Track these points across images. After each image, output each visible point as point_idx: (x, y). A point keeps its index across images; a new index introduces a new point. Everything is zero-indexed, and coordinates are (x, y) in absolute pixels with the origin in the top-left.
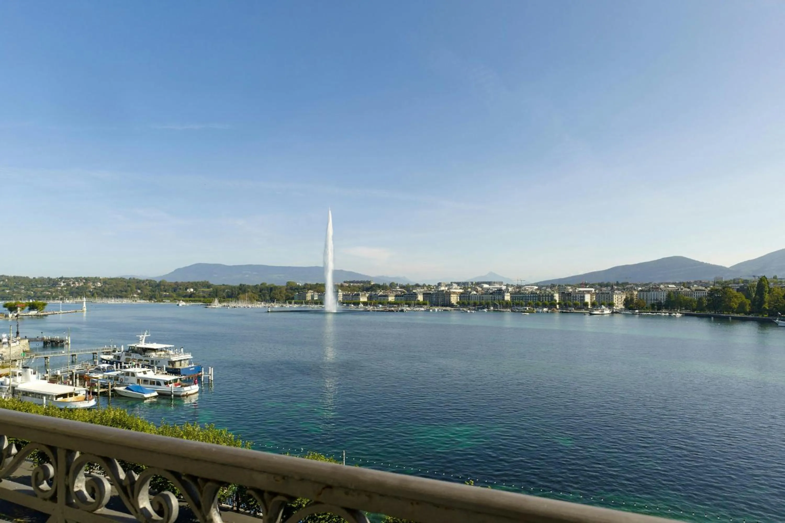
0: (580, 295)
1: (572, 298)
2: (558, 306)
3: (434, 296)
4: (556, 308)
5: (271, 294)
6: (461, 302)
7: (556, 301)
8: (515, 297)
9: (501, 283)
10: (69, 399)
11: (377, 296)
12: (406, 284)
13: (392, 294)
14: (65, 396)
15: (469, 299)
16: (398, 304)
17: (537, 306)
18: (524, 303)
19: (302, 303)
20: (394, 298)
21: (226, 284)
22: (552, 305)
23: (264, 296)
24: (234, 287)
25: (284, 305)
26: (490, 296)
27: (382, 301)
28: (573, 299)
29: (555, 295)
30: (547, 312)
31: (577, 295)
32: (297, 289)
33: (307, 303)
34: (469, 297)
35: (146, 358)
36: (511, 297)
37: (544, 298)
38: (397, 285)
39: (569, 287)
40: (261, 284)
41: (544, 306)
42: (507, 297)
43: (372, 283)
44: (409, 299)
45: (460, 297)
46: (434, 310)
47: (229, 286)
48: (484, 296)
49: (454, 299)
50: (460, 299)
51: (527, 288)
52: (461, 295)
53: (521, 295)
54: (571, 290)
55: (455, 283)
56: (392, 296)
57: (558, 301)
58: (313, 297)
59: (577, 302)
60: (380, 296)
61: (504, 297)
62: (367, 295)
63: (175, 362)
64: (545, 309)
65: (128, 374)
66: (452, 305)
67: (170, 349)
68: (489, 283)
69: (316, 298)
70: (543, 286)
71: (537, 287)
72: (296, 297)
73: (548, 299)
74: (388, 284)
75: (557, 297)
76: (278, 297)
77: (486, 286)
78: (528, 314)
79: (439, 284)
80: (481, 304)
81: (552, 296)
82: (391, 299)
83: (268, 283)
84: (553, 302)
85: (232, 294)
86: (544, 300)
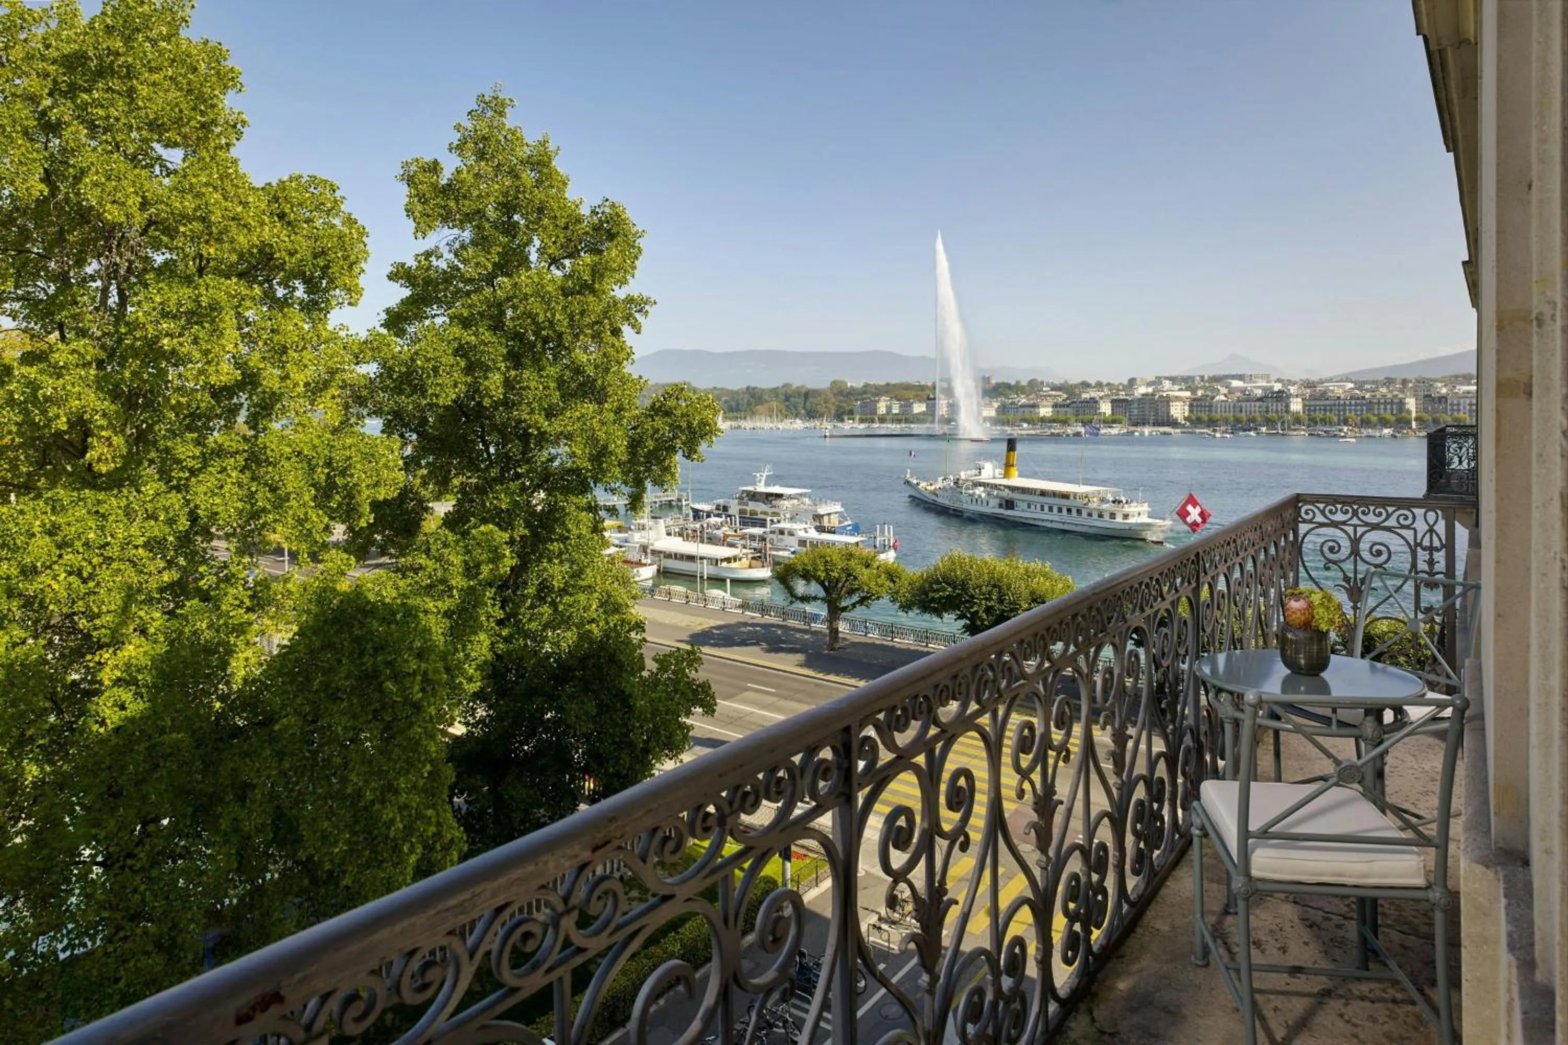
0: (1468, 401)
1: (1449, 407)
2: (1414, 425)
3: (1136, 406)
4: (1411, 428)
5: (808, 404)
6: (1194, 417)
7: (1409, 412)
8: (1315, 406)
9: (1267, 377)
10: (733, 565)
11: (1015, 407)
12: (1062, 381)
13: (1045, 403)
14: (728, 560)
15: (1210, 411)
16: (1065, 422)
17: (1366, 423)
18: (1335, 419)
19: (873, 421)
20: (1050, 409)
21: (719, 386)
22: (1402, 423)
23: (796, 408)
24: (737, 392)
25: (840, 425)
26: (1258, 404)
27: (1027, 416)
28: (1452, 410)
29: (1407, 400)
30: (1394, 436)
31: (1462, 401)
32: (851, 394)
33: (882, 420)
34: (1211, 406)
35: (774, 510)
36: (1304, 406)
37: (1382, 407)
38: (1042, 383)
39: (1439, 385)
40: (784, 386)
41: (1384, 423)
42: (1296, 406)
43: (993, 381)
44: (1081, 411)
45: (1191, 406)
46: (1142, 434)
47: (728, 391)
48: (1244, 404)
49: (1178, 411)
50: (1191, 411)
51: (1331, 386)
52: (1194, 404)
53: (1327, 402)
54: (1444, 391)
55: (1166, 378)
56: (1046, 406)
57: (1414, 415)
58: (889, 408)
59: (1461, 415)
60: (1022, 406)
61: (1287, 406)
62: (996, 405)
63: (822, 516)
64: (1387, 431)
65: (782, 532)
66: (1174, 424)
67: (804, 495)
68: (1241, 377)
69: (895, 411)
70: (1365, 383)
71: (1352, 385)
72: (856, 410)
73: (1392, 409)
74: (1024, 383)
75: (1411, 404)
76: (821, 408)
77: (1236, 383)
78: (1353, 440)
79: (1132, 382)
80: (1238, 420)
81: (1401, 403)
82: (1045, 411)
83: (796, 384)
84: (1404, 415)
85: (738, 404)
86: (1382, 412)
